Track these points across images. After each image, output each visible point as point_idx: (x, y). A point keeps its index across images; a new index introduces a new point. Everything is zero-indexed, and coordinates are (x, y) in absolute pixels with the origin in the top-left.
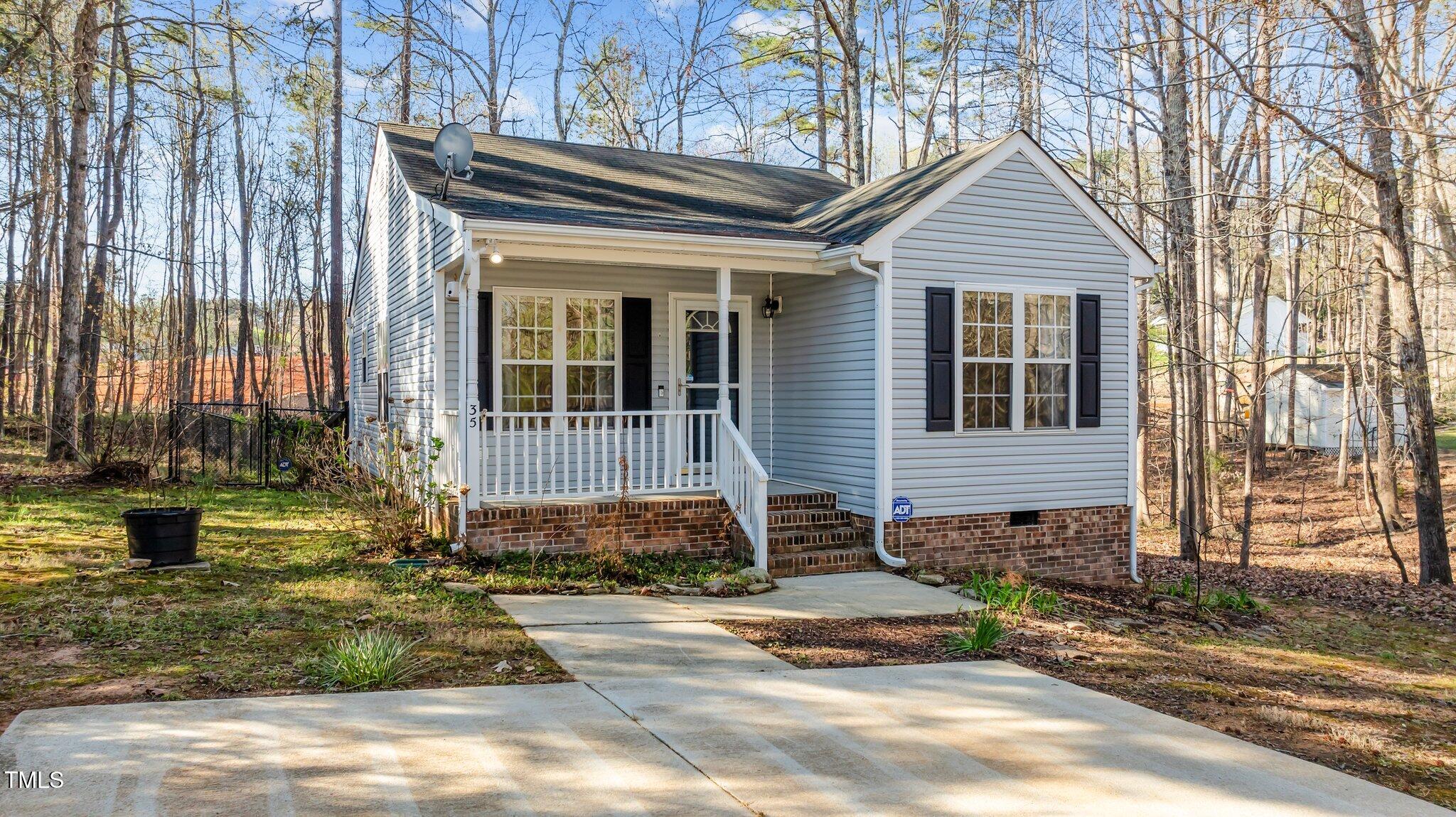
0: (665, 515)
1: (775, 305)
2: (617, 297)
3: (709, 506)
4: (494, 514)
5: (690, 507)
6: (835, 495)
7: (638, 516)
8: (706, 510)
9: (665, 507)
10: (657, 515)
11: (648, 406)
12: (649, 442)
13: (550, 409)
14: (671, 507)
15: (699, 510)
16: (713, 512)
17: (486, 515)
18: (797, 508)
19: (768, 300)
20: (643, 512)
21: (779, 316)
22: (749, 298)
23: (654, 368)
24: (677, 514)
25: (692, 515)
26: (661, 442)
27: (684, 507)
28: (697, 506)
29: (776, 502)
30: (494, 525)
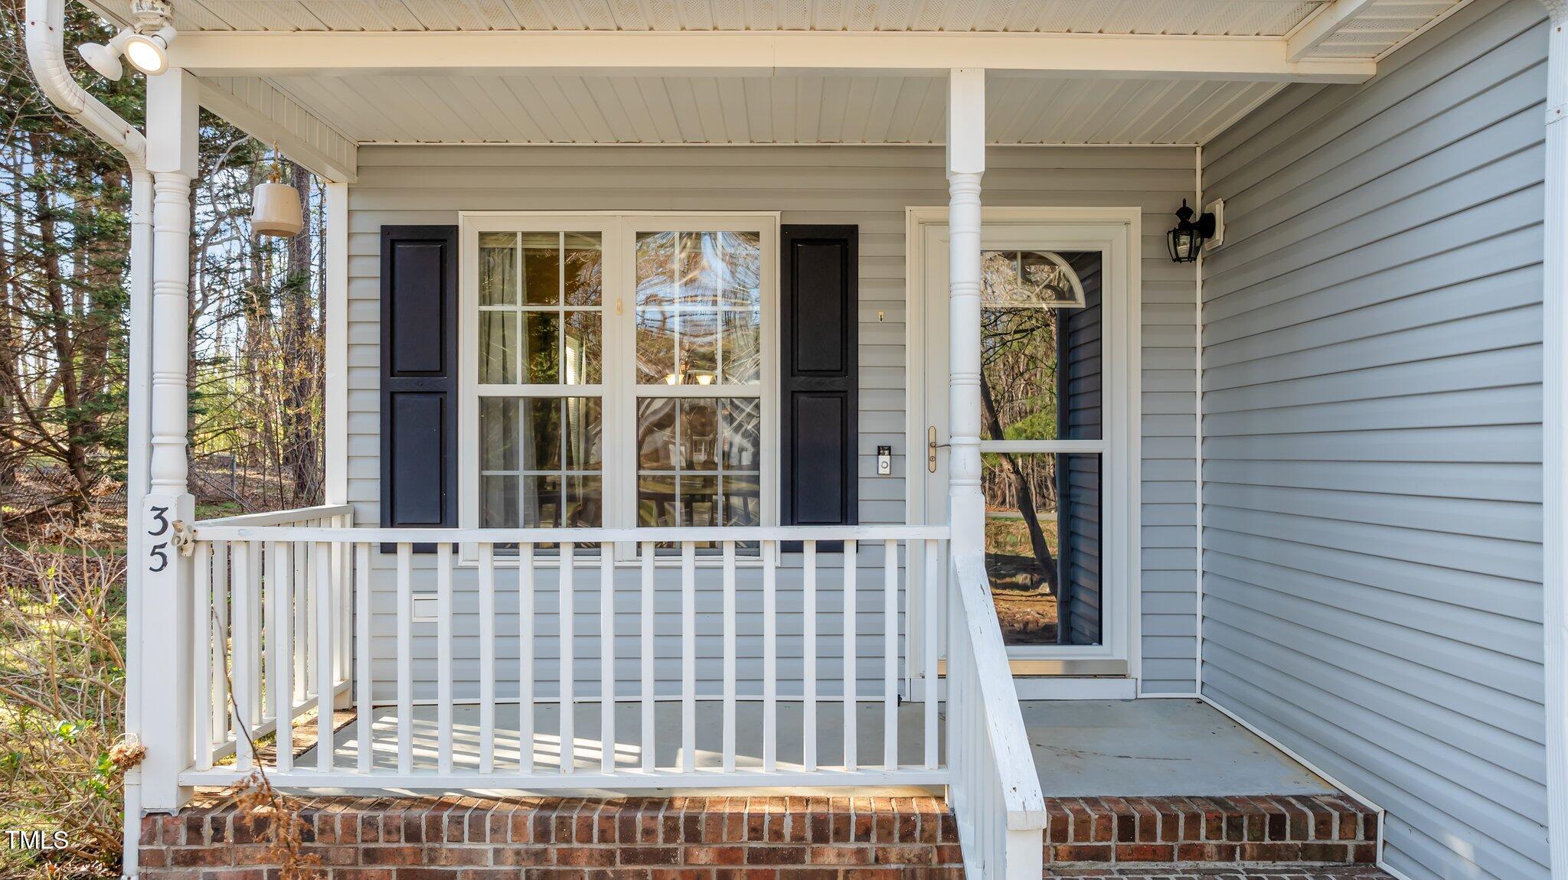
0: (755, 857)
1: (1206, 226)
2: (769, 225)
3: (907, 836)
4: (218, 827)
5: (841, 835)
6: (1371, 820)
7: (666, 857)
8: (895, 848)
9: (756, 832)
10: (728, 856)
11: (847, 514)
12: (829, 612)
13: (595, 521)
14: (777, 835)
15: (872, 846)
16: (923, 858)
17: (194, 828)
18: (1228, 853)
19: (1185, 212)
20: (680, 844)
21: (1216, 255)
22: (1134, 213)
23: (865, 402)
24: (796, 856)
25: (849, 862)
26: (871, 611)
27: (820, 836)
28: (864, 834)
29: (1149, 831)
30: (216, 858)
